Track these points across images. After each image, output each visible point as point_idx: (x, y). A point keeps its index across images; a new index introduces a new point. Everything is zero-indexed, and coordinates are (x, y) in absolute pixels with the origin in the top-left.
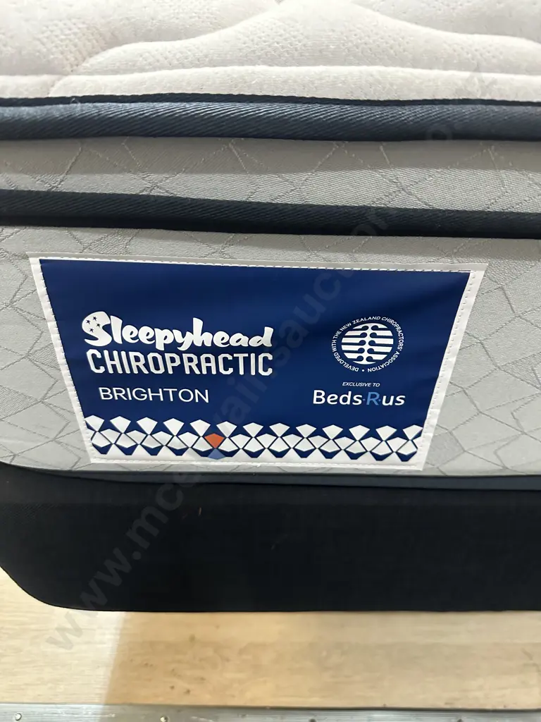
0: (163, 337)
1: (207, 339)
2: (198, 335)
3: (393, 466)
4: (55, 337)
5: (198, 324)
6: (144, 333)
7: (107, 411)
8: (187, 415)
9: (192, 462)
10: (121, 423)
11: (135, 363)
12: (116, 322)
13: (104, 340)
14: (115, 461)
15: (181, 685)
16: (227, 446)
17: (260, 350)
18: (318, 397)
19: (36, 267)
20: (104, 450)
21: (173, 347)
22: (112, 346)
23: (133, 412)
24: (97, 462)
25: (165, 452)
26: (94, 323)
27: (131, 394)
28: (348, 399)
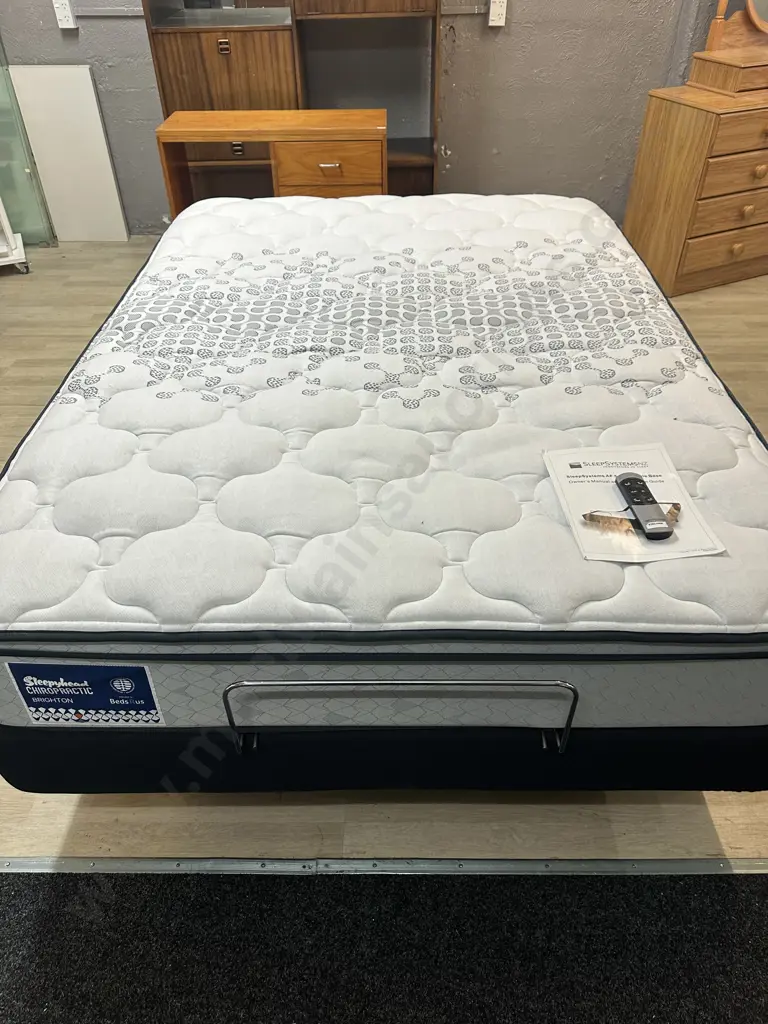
0: (51, 684)
1: (66, 684)
2: (62, 683)
3: (152, 724)
4: (15, 683)
5: (62, 680)
6: (45, 682)
7: (37, 706)
8: (67, 707)
9: (72, 724)
10: (42, 709)
11: (43, 691)
12: (35, 679)
13: (31, 684)
14: (42, 723)
15: (106, 846)
16: (84, 718)
17: (86, 687)
18: (112, 701)
19: (7, 665)
20: (38, 719)
21: (55, 686)
22: (34, 686)
23: (47, 706)
24: (35, 723)
25: (61, 720)
26: (27, 679)
27: (44, 700)
28: (123, 702)
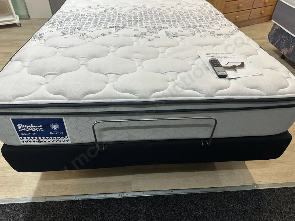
0: (28, 126)
1: (33, 127)
2: (32, 126)
3: (66, 142)
4: (14, 127)
5: (32, 125)
6: (25, 126)
7: (23, 136)
8: (34, 136)
9: (36, 143)
10: (25, 138)
11: (25, 130)
12: (22, 125)
13: (21, 127)
14: (25, 144)
16: (41, 141)
17: (41, 128)
18: (51, 133)
19: (11, 119)
20: (23, 142)
21: (29, 128)
22: (22, 128)
23: (27, 136)
24: (22, 143)
25: (32, 142)
26: (19, 125)
27: (26, 134)
28: (55, 133)
